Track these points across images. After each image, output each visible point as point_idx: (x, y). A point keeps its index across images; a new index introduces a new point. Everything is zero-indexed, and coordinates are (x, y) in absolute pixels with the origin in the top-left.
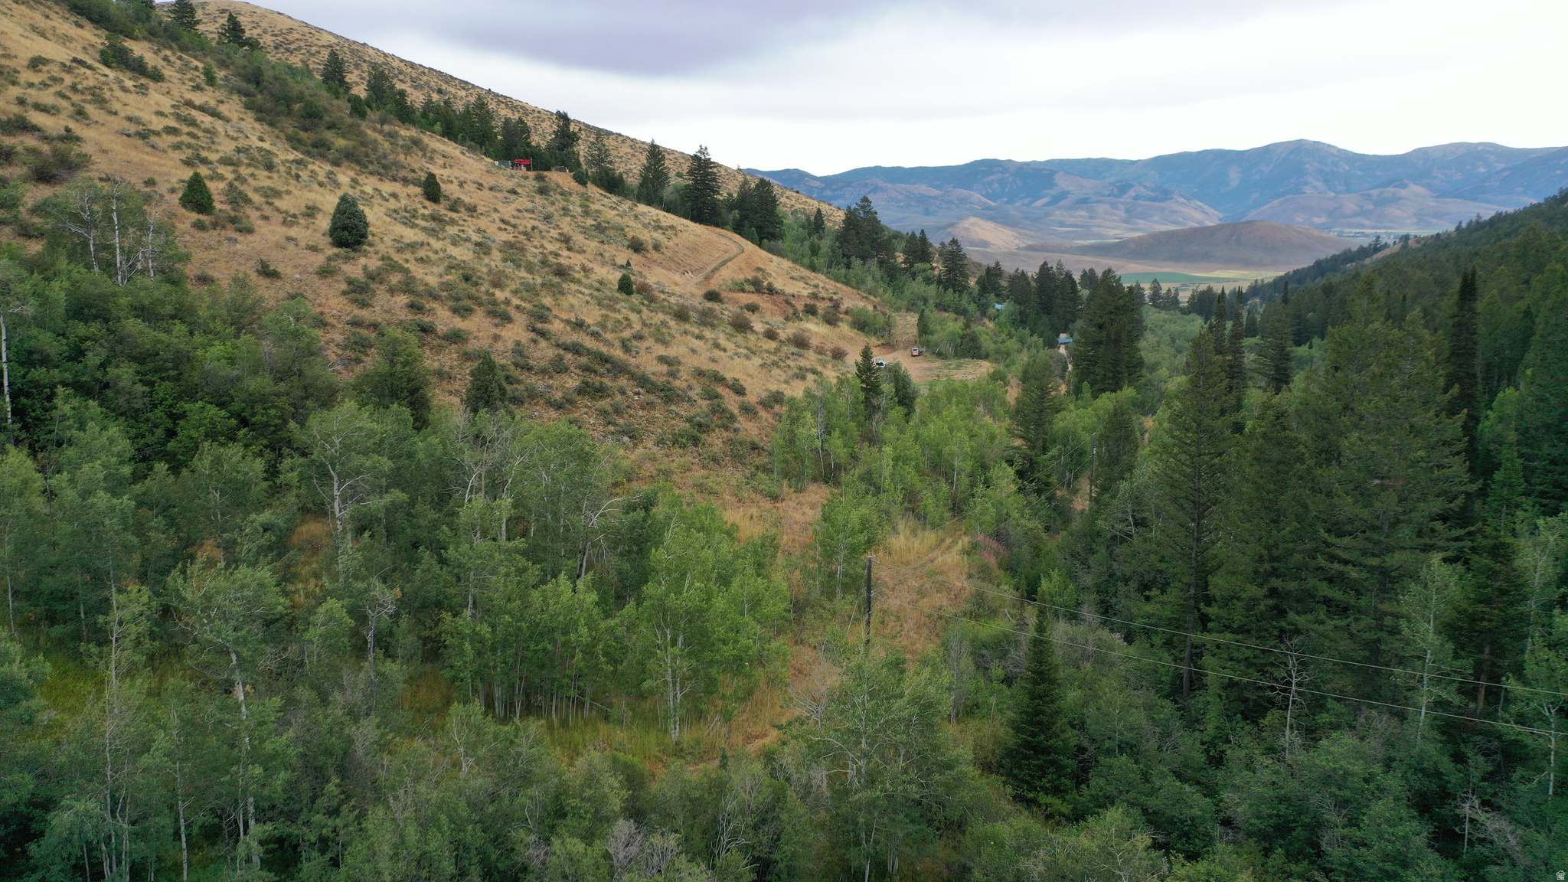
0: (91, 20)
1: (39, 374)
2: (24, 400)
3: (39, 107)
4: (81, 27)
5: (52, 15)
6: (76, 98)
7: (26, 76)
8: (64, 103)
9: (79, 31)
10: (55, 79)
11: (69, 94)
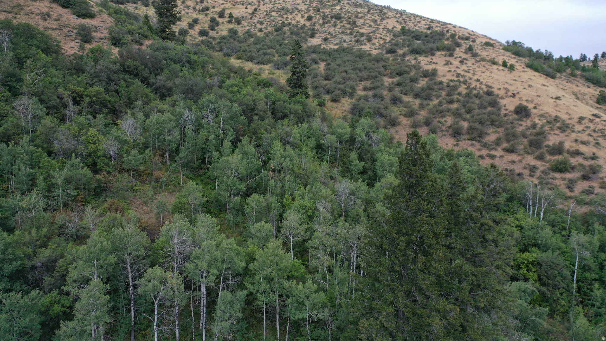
3: (583, 143)
4: (589, 87)
5: (579, 85)
7: (578, 128)
8: (591, 139)
9: (589, 90)
10: (588, 127)
11: (592, 134)
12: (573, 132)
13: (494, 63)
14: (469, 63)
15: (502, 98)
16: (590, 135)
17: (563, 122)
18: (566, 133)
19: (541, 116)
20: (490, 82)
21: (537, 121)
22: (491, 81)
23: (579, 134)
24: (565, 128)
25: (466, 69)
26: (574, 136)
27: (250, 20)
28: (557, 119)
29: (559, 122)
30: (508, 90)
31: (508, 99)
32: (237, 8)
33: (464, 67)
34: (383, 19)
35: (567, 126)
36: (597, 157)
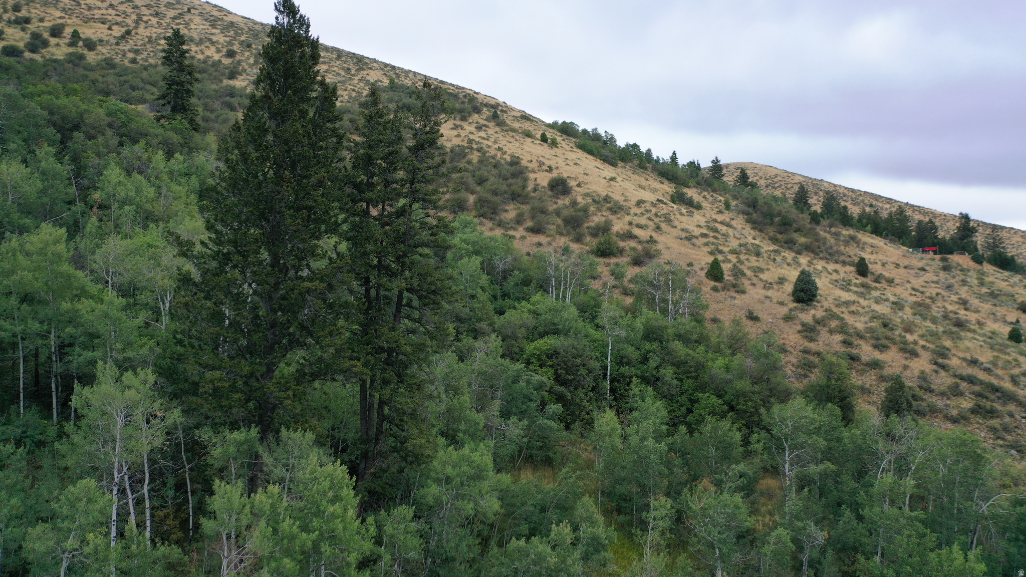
0: (668, 179)
1: (624, 369)
2: (616, 384)
3: (639, 226)
4: (663, 183)
5: (649, 178)
6: (657, 220)
7: (635, 210)
8: (651, 223)
9: (662, 186)
10: (647, 211)
11: (653, 218)
12: (628, 214)
13: (528, 135)
14: (490, 131)
15: (534, 172)
16: (650, 219)
17: (616, 203)
18: (619, 216)
19: (587, 195)
20: (518, 153)
21: (579, 199)
22: (520, 152)
23: (635, 218)
24: (617, 209)
25: (485, 136)
26: (628, 218)
27: (114, 47)
28: (607, 199)
29: (610, 202)
30: (544, 164)
31: (541, 173)
32: (91, 27)
33: (482, 134)
34: (361, 69)
35: (621, 208)
36: (656, 242)
